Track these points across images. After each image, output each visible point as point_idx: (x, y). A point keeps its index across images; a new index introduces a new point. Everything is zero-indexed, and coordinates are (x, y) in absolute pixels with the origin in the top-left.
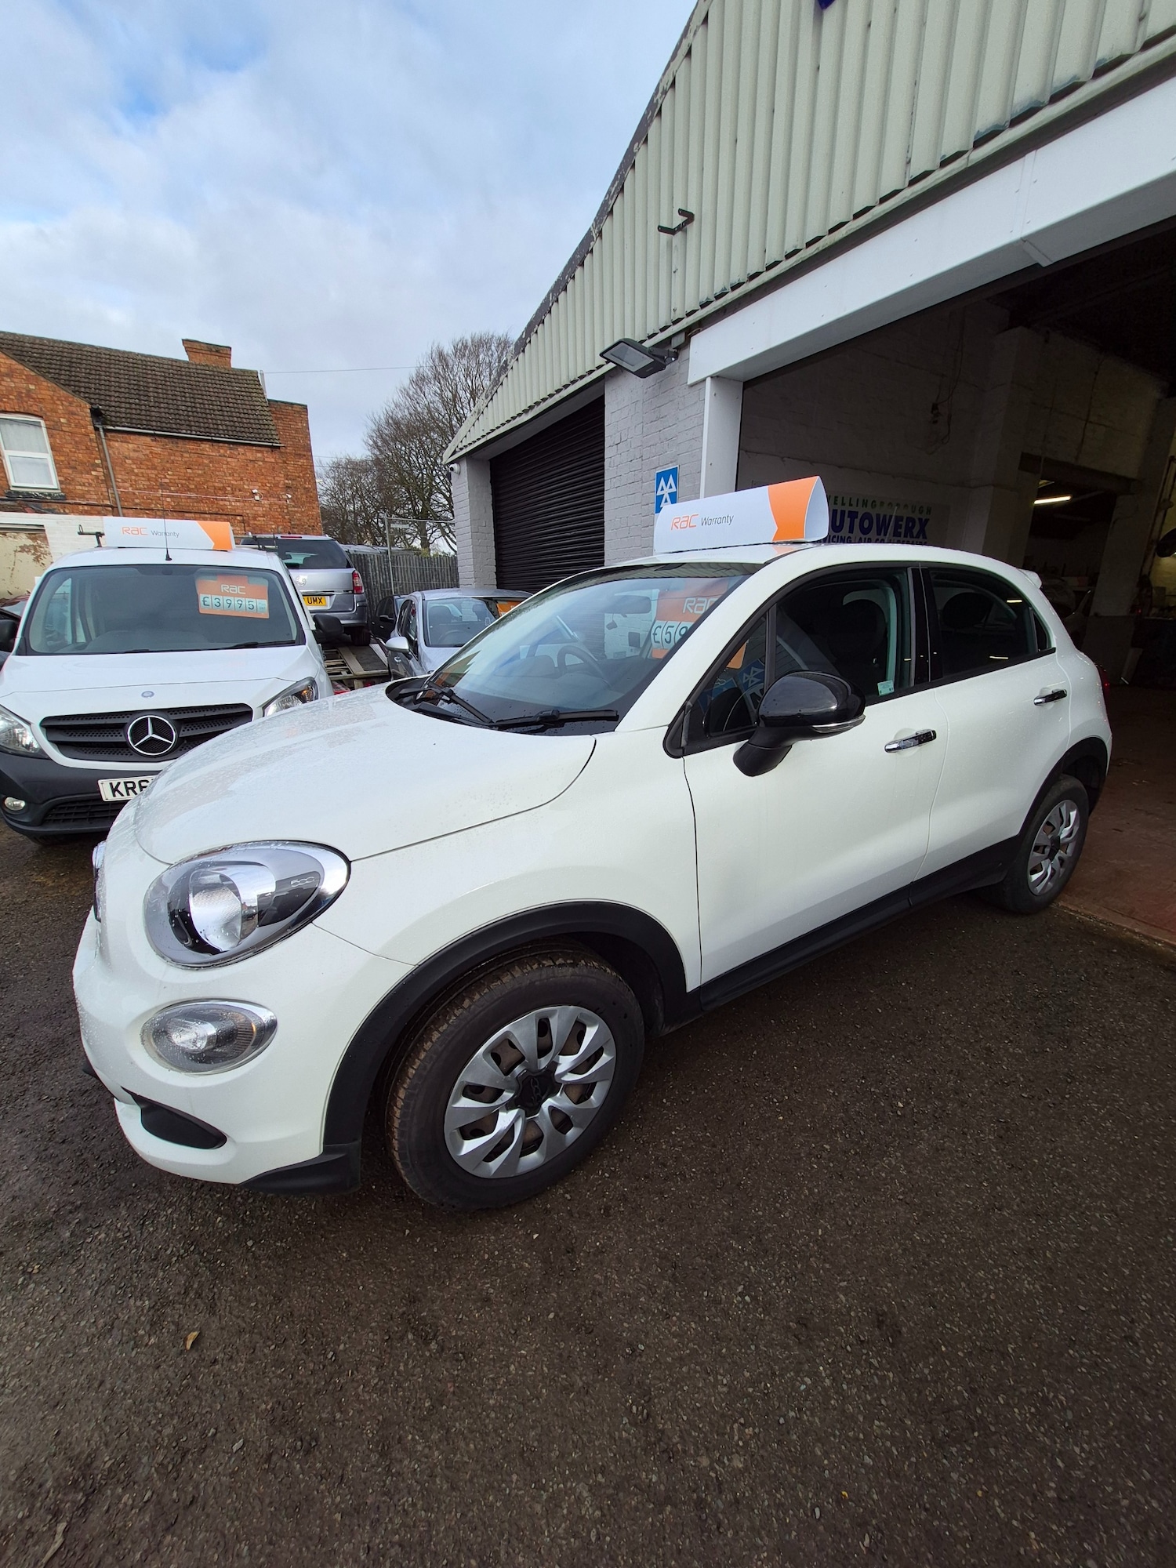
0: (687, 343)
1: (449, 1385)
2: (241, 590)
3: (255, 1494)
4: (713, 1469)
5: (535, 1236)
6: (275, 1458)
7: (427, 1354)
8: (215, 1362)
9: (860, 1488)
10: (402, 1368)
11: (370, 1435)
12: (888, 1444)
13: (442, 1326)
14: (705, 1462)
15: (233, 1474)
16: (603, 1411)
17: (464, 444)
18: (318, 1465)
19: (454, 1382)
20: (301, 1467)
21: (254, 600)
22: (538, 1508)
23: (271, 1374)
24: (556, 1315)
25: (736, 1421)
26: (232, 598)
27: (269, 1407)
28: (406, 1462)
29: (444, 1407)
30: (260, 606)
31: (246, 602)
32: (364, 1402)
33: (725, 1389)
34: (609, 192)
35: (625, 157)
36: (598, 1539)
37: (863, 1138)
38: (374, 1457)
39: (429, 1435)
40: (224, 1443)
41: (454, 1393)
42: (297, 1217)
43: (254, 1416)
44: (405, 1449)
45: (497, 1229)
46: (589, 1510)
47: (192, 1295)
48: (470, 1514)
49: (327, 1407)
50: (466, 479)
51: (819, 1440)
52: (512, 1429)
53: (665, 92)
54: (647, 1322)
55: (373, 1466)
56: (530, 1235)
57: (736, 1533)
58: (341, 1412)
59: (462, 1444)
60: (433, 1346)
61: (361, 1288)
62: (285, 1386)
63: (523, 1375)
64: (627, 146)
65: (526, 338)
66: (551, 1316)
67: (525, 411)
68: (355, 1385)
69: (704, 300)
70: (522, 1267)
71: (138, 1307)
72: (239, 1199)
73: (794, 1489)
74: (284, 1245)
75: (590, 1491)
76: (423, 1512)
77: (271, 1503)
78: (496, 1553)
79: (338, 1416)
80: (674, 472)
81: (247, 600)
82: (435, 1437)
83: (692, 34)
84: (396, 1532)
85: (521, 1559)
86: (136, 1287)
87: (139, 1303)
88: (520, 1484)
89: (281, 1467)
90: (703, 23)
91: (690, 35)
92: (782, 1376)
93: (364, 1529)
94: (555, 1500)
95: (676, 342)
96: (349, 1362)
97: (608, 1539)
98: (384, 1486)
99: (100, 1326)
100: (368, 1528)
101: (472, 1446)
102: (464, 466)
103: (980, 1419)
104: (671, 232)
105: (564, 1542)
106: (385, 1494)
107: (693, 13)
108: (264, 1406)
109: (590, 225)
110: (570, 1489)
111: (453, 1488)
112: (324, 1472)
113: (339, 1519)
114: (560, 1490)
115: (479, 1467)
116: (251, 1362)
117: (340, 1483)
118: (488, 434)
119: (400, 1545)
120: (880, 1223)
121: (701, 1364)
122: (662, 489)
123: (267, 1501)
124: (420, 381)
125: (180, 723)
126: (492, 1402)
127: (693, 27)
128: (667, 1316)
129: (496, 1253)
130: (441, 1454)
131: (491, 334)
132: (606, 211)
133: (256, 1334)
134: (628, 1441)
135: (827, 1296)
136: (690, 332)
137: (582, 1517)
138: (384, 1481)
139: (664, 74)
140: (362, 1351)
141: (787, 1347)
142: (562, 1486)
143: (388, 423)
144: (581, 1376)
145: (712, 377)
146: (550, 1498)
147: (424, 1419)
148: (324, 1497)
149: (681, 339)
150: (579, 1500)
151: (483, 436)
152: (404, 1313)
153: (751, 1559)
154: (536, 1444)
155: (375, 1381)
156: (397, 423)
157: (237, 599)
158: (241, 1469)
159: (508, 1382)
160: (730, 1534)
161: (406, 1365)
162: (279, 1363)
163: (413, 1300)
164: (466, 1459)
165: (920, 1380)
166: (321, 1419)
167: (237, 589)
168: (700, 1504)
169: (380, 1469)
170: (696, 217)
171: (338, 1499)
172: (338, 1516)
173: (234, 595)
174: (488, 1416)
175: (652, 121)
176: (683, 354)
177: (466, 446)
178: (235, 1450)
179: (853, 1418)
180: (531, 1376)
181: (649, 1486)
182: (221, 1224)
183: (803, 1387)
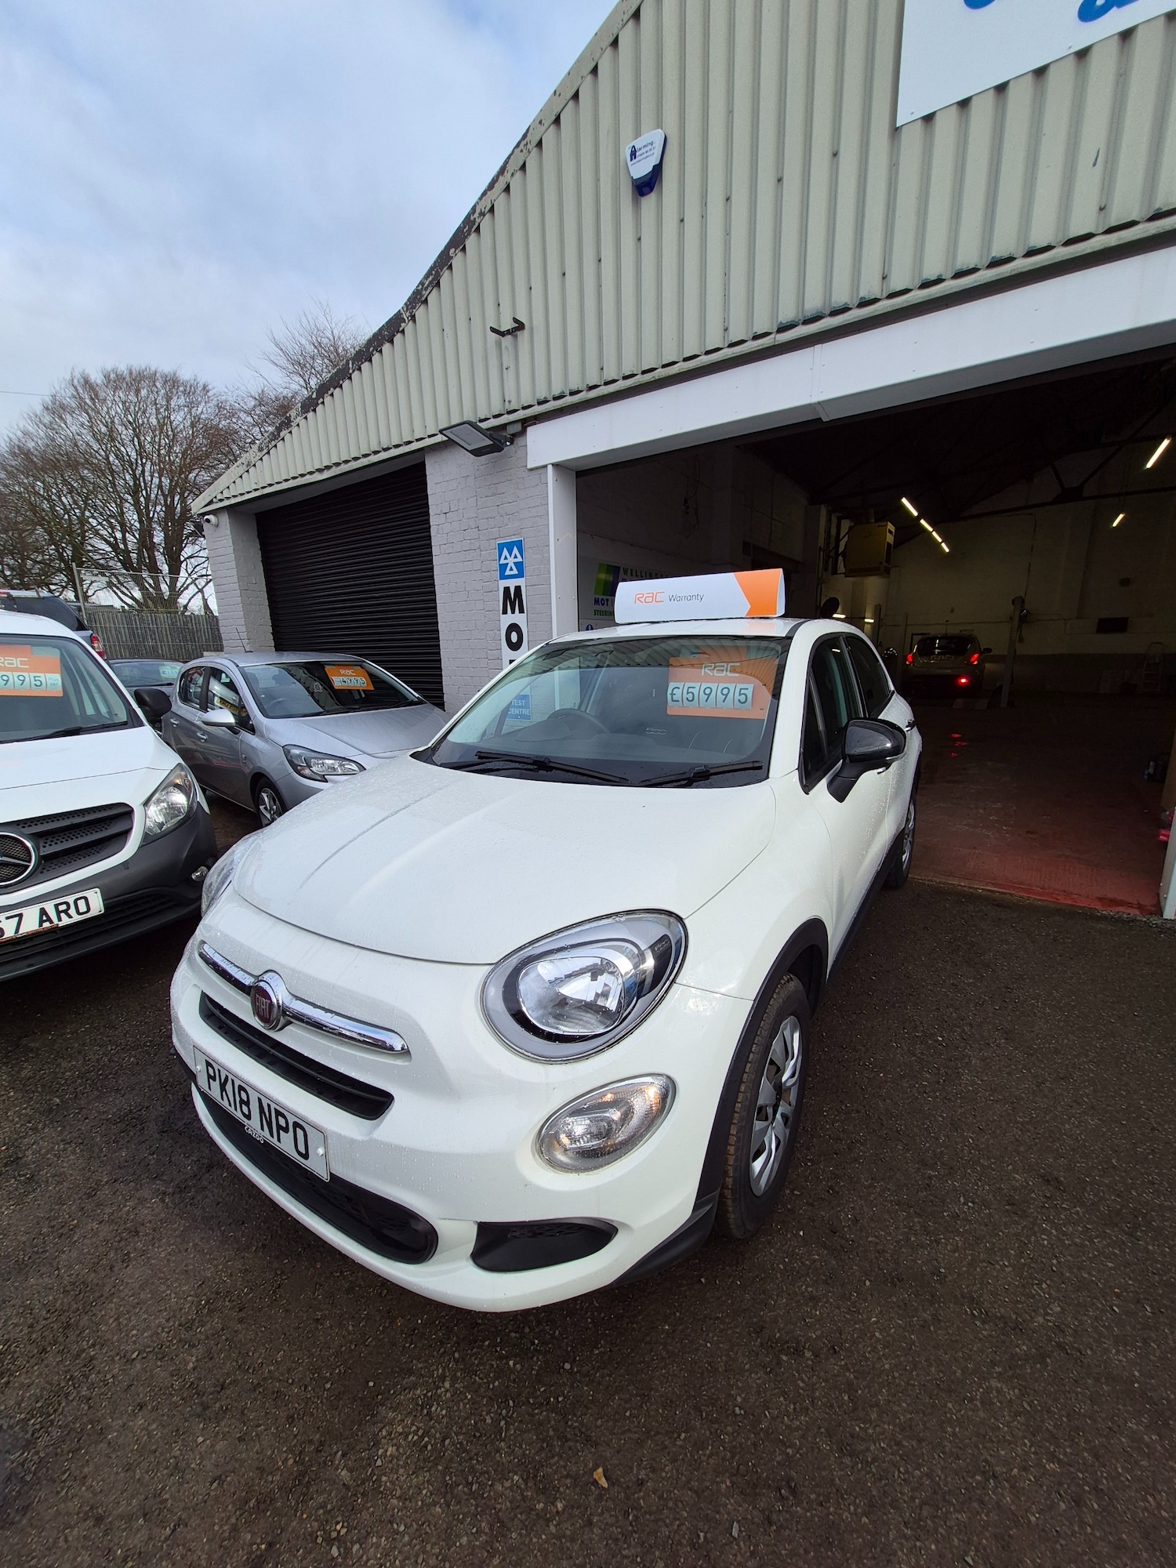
0: (523, 432)
1: (848, 1374)
2: (22, 663)
3: (786, 1555)
4: (1048, 1321)
5: (801, 1233)
6: (774, 1517)
7: (810, 1362)
8: (641, 1483)
9: (1120, 1282)
10: (801, 1385)
11: (828, 1448)
12: (1110, 1249)
13: (800, 1335)
14: (1041, 1320)
15: (753, 1554)
16: (958, 1326)
17: (226, 494)
18: (813, 1496)
19: (848, 1370)
20: (801, 1508)
21: (42, 675)
22: (981, 1414)
23: (703, 1458)
24: (870, 1281)
25: (1033, 1285)
26: (9, 674)
27: (728, 1484)
28: (872, 1448)
29: (860, 1392)
30: (51, 682)
31: (29, 677)
32: (798, 1429)
33: (1010, 1269)
34: (422, 283)
35: (440, 256)
36: (1031, 1406)
37: (938, 1069)
38: (847, 1461)
39: (868, 1418)
40: (720, 1538)
41: (855, 1377)
42: (589, 1320)
43: (723, 1499)
44: (863, 1440)
45: (769, 1243)
46: (1012, 1394)
47: (557, 1443)
48: (947, 1449)
49: (775, 1451)
50: (229, 532)
51: (1079, 1269)
52: (917, 1375)
53: (482, 214)
54: (929, 1252)
55: (852, 1467)
56: (797, 1235)
57: (1092, 1349)
58: (790, 1447)
59: (896, 1408)
60: (808, 1354)
61: (709, 1345)
62: (723, 1459)
63: (889, 1335)
64: (442, 248)
65: (318, 398)
66: (868, 1283)
67: (320, 471)
68: (779, 1420)
69: (542, 398)
70: (815, 1261)
71: (511, 1488)
72: (513, 1334)
73: (1094, 1304)
74: (602, 1349)
75: (999, 1381)
76: (917, 1472)
77: (805, 1550)
78: (985, 1460)
79: (790, 1451)
80: (519, 545)
81: (32, 675)
82: (874, 1416)
83: (509, 174)
84: (913, 1499)
85: (1003, 1453)
86: (487, 1472)
87: (507, 1484)
88: (958, 1408)
89: (786, 1520)
90: (520, 169)
91: (507, 175)
92: (1030, 1242)
93: (890, 1513)
94: (986, 1403)
95: (511, 430)
96: (757, 1407)
97: (1036, 1402)
98: (874, 1475)
99: (487, 1530)
100: (892, 1511)
101: (904, 1405)
102: (225, 519)
103: (1135, 1209)
104: (502, 334)
105: (1016, 1423)
106: (880, 1480)
107: (509, 158)
108: (724, 1486)
109: (400, 308)
110: (987, 1388)
111: (920, 1441)
112: (821, 1498)
113: (867, 1521)
114: (983, 1393)
115: (921, 1415)
116: (676, 1461)
117: (842, 1498)
118: (263, 488)
119: (925, 1504)
120: (995, 1120)
121: (984, 1261)
122: (506, 558)
123: (801, 1551)
124: (57, 409)
125: (36, 837)
126: (887, 1366)
127: (510, 168)
128: (938, 1242)
129: (787, 1260)
130: (889, 1424)
131: (153, 369)
132: (418, 299)
133: (655, 1435)
134: (990, 1336)
135: (1009, 1179)
136: (526, 423)
137: (1010, 1401)
138: (871, 1472)
139: (480, 199)
140: (759, 1393)
141: (1017, 1223)
142: (981, 1390)
143: (14, 454)
144: (925, 1311)
145: (553, 465)
146: (982, 1403)
147: (855, 1409)
148: (840, 1515)
149: (518, 428)
150: (999, 1391)
151: (256, 490)
152: (762, 1344)
153: (1110, 1359)
154: (941, 1375)
155: (792, 1407)
156: (27, 454)
157: (16, 674)
158: (756, 1546)
159: (884, 1347)
160: (1089, 1352)
161: (803, 1381)
162: (700, 1445)
163: (760, 1330)
164: (909, 1416)
165: (1093, 1204)
166: (779, 1463)
167: (16, 662)
168: (1060, 1346)
169: (860, 1465)
170: (526, 327)
171: (852, 1508)
172: (865, 1520)
173: (12, 670)
174: (894, 1377)
175: (469, 234)
176: (519, 441)
177: (228, 498)
178: (736, 1536)
179: (1082, 1245)
180: (895, 1332)
181: (1026, 1355)
182: (518, 1366)
183: (1046, 1242)
